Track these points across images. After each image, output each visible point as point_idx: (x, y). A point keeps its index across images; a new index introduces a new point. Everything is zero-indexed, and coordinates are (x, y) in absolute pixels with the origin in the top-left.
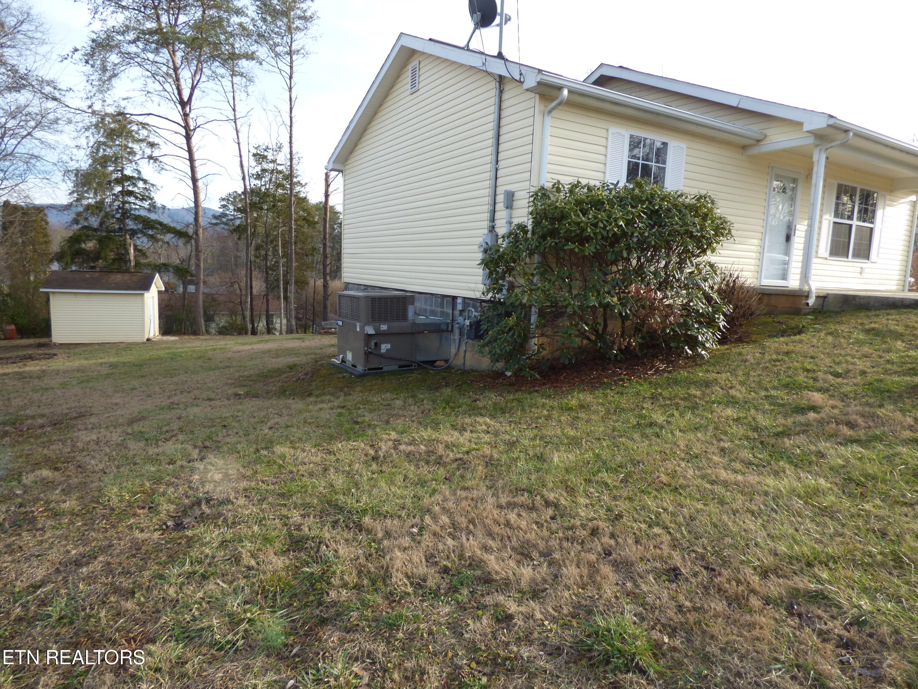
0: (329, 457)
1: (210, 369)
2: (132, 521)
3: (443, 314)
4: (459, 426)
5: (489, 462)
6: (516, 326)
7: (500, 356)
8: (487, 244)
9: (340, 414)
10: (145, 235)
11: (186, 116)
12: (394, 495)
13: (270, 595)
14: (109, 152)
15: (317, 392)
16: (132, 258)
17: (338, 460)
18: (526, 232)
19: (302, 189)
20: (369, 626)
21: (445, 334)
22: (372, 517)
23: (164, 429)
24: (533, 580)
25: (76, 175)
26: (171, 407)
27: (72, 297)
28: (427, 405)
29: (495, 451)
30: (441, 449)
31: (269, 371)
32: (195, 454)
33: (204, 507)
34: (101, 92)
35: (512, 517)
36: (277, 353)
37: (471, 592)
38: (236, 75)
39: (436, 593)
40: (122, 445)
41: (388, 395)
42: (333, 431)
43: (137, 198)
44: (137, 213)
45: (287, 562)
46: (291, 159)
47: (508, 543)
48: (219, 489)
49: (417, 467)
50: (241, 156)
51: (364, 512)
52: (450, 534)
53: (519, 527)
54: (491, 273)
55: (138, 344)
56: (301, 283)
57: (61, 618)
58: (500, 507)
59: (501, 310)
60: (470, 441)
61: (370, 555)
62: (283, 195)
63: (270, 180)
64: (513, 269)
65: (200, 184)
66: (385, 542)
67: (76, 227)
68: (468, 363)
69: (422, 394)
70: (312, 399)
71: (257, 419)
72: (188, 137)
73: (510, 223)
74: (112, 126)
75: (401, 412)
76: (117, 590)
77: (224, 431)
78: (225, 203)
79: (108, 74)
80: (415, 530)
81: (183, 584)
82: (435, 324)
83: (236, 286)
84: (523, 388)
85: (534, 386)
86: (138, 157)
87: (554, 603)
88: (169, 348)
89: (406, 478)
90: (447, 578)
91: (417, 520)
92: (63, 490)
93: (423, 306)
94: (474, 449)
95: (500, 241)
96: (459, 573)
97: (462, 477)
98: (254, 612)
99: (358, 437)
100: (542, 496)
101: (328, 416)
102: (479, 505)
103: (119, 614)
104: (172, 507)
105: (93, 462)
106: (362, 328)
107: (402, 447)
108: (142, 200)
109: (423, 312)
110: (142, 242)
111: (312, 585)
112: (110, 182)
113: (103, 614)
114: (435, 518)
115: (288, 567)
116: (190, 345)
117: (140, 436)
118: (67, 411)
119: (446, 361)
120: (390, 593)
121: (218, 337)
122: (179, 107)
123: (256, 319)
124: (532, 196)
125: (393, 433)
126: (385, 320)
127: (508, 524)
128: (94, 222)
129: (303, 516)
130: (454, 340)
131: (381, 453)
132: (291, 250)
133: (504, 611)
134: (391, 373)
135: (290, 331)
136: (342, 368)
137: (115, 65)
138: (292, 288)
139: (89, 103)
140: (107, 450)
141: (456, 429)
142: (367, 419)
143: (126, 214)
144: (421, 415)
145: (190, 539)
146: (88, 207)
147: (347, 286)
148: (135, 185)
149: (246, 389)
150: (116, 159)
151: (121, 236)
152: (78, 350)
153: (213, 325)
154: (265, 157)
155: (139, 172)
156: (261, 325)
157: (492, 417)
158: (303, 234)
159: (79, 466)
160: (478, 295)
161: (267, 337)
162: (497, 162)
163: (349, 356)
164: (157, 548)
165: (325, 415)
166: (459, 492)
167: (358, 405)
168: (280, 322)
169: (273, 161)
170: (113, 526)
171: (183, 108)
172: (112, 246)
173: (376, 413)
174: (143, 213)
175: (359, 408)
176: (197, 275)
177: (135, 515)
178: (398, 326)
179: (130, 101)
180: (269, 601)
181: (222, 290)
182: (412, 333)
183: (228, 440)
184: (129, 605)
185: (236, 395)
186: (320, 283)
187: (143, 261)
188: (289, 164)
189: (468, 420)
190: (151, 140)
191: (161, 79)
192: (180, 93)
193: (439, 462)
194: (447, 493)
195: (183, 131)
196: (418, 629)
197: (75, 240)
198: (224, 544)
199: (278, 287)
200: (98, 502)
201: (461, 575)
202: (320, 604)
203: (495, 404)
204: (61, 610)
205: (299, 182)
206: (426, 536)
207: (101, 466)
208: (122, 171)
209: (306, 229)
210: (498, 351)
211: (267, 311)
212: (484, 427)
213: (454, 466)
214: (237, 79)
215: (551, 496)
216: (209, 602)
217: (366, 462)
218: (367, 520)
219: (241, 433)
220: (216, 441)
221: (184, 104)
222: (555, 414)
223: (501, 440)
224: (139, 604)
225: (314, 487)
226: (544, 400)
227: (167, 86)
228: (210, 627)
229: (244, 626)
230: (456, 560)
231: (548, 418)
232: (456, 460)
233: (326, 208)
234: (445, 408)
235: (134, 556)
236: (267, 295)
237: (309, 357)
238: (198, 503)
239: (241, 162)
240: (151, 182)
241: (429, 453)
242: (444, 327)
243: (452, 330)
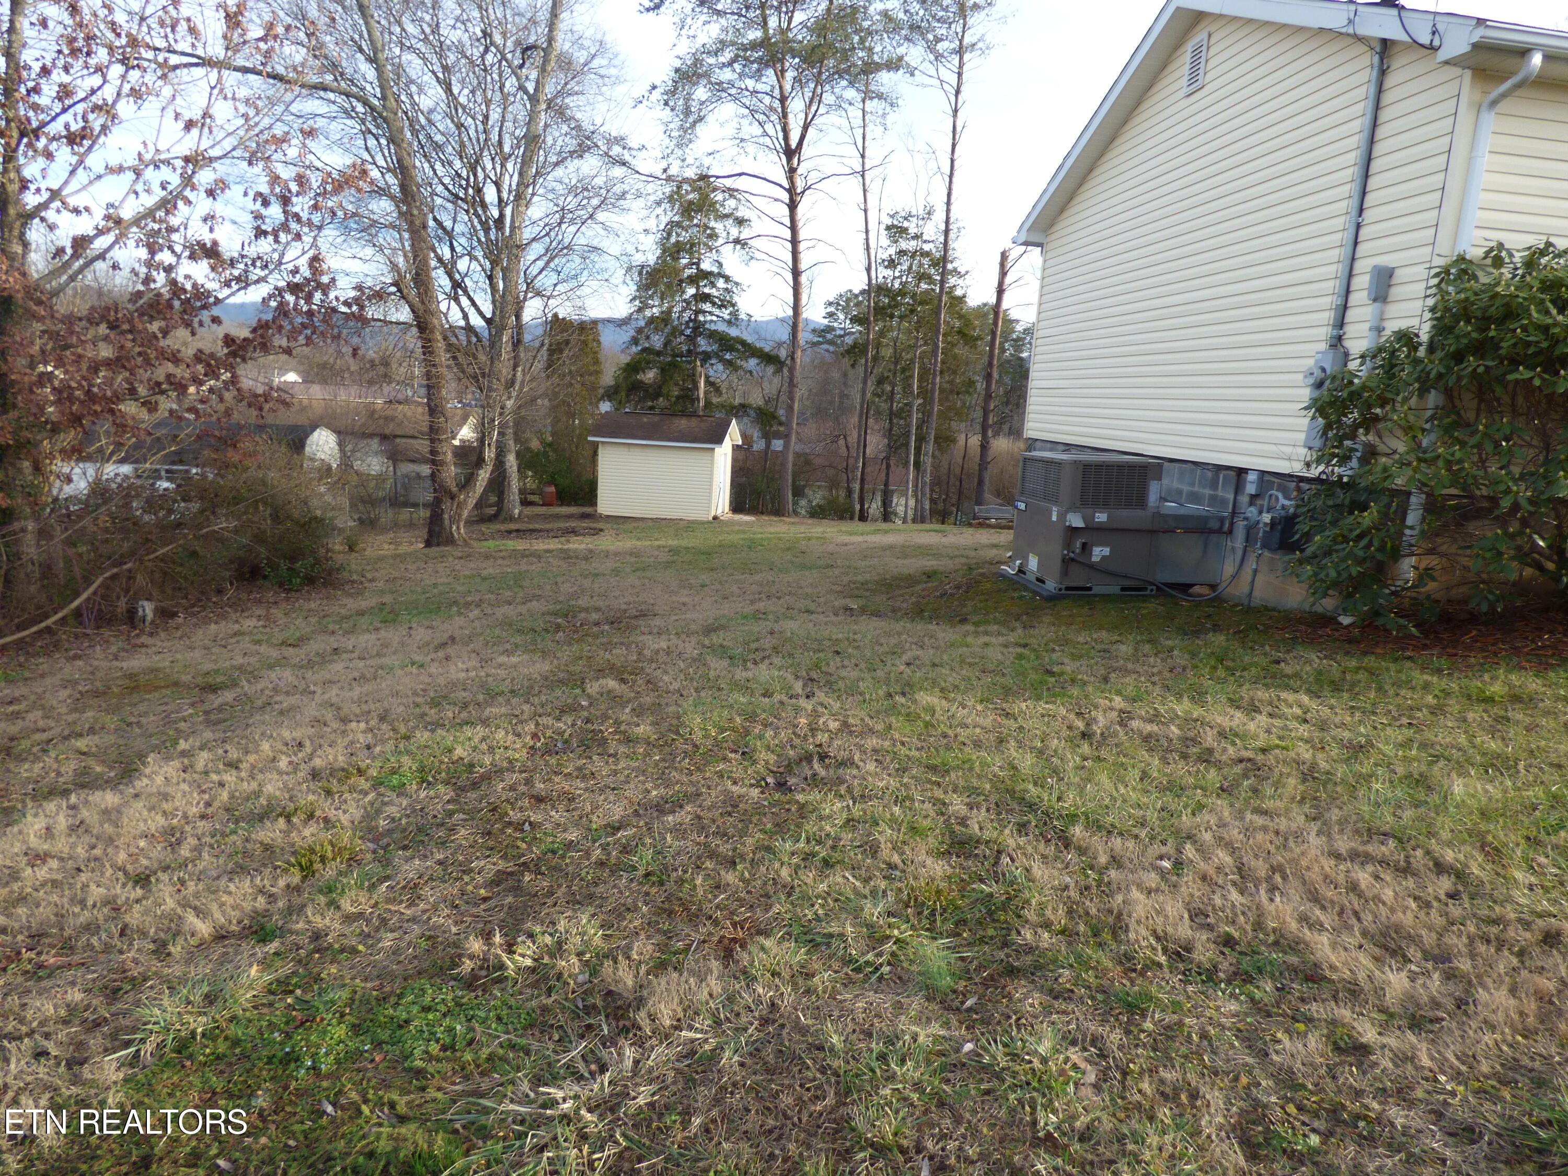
0: (1005, 722)
1: (804, 567)
2: (721, 766)
3: (1214, 499)
4: (1244, 703)
5: (1309, 774)
6: (1378, 530)
7: (1335, 584)
8: (1324, 370)
9: (1020, 657)
10: (721, 360)
11: (791, 172)
12: (1125, 801)
13: (926, 913)
14: (685, 236)
15: (976, 618)
16: (702, 395)
17: (1021, 728)
18: (1414, 347)
19: (960, 282)
20: (1093, 998)
21: (1214, 538)
22: (1086, 828)
23: (754, 646)
24: (1410, 997)
25: (640, 273)
26: (758, 616)
27: (623, 451)
28: (1180, 658)
29: (1320, 756)
30: (1209, 738)
31: (894, 578)
32: (798, 687)
33: (816, 765)
34: (679, 146)
35: (1363, 877)
36: (904, 552)
37: (1278, 989)
38: (871, 98)
39: (1210, 976)
40: (698, 661)
41: (1104, 634)
42: (1008, 681)
43: (714, 304)
44: (713, 327)
45: (949, 871)
46: (947, 232)
47: (1354, 921)
48: (837, 743)
49: (1164, 761)
50: (867, 232)
51: (1072, 818)
52: (1234, 884)
53: (1377, 899)
54: (1328, 427)
55: (702, 523)
56: (945, 440)
57: (647, 875)
58: (1338, 856)
59: (1341, 496)
60: (1268, 731)
61: (1087, 888)
62: (926, 292)
63: (910, 268)
64: (1376, 419)
65: (803, 279)
66: (1113, 874)
67: (634, 349)
68: (1257, 593)
69: (1167, 639)
70: (969, 628)
71: (885, 648)
72: (793, 206)
73: (1379, 330)
74: (691, 196)
75: (1130, 666)
76: (712, 855)
77: (838, 659)
78: (832, 309)
79: (691, 120)
80: (1166, 864)
81: (798, 867)
82: (1199, 518)
83: (842, 442)
84: (1379, 650)
85: (1403, 649)
86: (721, 241)
87: (1458, 1048)
88: (744, 532)
89: (1144, 776)
90: (1232, 957)
91: (1169, 849)
92: (633, 710)
93: (1176, 485)
94: (1277, 746)
95: (1353, 365)
96: (1254, 952)
97: (1255, 791)
98: (901, 931)
99: (1054, 696)
100: (1428, 853)
101: (1000, 657)
102: (1291, 844)
103: (718, 887)
104: (772, 758)
105: (666, 678)
106: (1062, 517)
107: (1135, 724)
108: (720, 307)
109: (1174, 495)
110: (717, 371)
111: (990, 913)
112: (681, 281)
113: (699, 881)
114: (1201, 850)
115: (949, 877)
116: (772, 530)
117: (722, 651)
118: (624, 607)
119: (1213, 587)
120: (1125, 955)
121: (810, 521)
122: (783, 157)
123: (868, 497)
124: (1436, 275)
125: (1118, 699)
126: (1104, 505)
127: (1353, 887)
128: (657, 341)
129: (971, 807)
130: (1233, 549)
131: (1097, 729)
132: (934, 384)
133: (1350, 1037)
134: (1106, 598)
135: (919, 518)
136: (1018, 581)
137: (702, 103)
138: (929, 447)
139: (664, 164)
140: (682, 665)
141: (1238, 707)
142: (1068, 669)
143: (698, 328)
144: (1168, 675)
145: (802, 807)
146: (652, 320)
147: (1032, 443)
148: (713, 285)
149: (861, 602)
150: (691, 247)
151: (689, 362)
152: (629, 526)
153: (803, 502)
154: (904, 230)
155: (720, 265)
156: (874, 506)
157: (1314, 694)
158: (955, 357)
159: (649, 682)
160: (1297, 468)
161: (885, 526)
162: (1361, 210)
163: (1033, 563)
164: (759, 809)
165: (995, 654)
166: (1249, 816)
167: (1052, 645)
168: (902, 504)
169: (916, 237)
170: (698, 769)
171: (789, 158)
172: (677, 377)
173: (1084, 662)
174: (722, 327)
175: (1054, 650)
176: (787, 424)
177: (725, 759)
178: (1129, 516)
179: (717, 156)
180: (925, 921)
181: (819, 449)
182: (1152, 532)
183: (843, 673)
184: (730, 877)
185: (847, 609)
186: (975, 441)
187: (715, 400)
188: (942, 239)
189: (1262, 694)
190: (739, 214)
191: (762, 118)
192: (786, 138)
193: (1207, 757)
194: (1226, 814)
195: (785, 197)
196: (1180, 1024)
197: (633, 368)
198: (850, 822)
199: (907, 445)
200: (678, 733)
201: (1256, 957)
202: (1005, 944)
203: (1319, 673)
204: (648, 864)
205: (955, 270)
206: (1188, 877)
207: (676, 685)
208: (698, 264)
209: (961, 351)
210: (1333, 574)
211: (886, 484)
212: (1297, 711)
213: (1238, 769)
214: (870, 105)
215: (1449, 856)
216: (836, 900)
217: (1070, 740)
218: (1077, 831)
219: (863, 665)
220: (827, 673)
221: (791, 153)
222: (1454, 706)
223: (1334, 738)
224: (742, 879)
225: (984, 764)
226: (1429, 678)
227: (769, 128)
228: (841, 935)
229: (889, 946)
230: (1249, 928)
231: (1436, 711)
232: (1241, 761)
233: (996, 314)
234: (1215, 668)
235: (730, 814)
236: (887, 458)
237: (957, 561)
238: (808, 758)
239: (867, 239)
240: (736, 279)
241: (1187, 741)
242: (1214, 525)
243: (1230, 532)
